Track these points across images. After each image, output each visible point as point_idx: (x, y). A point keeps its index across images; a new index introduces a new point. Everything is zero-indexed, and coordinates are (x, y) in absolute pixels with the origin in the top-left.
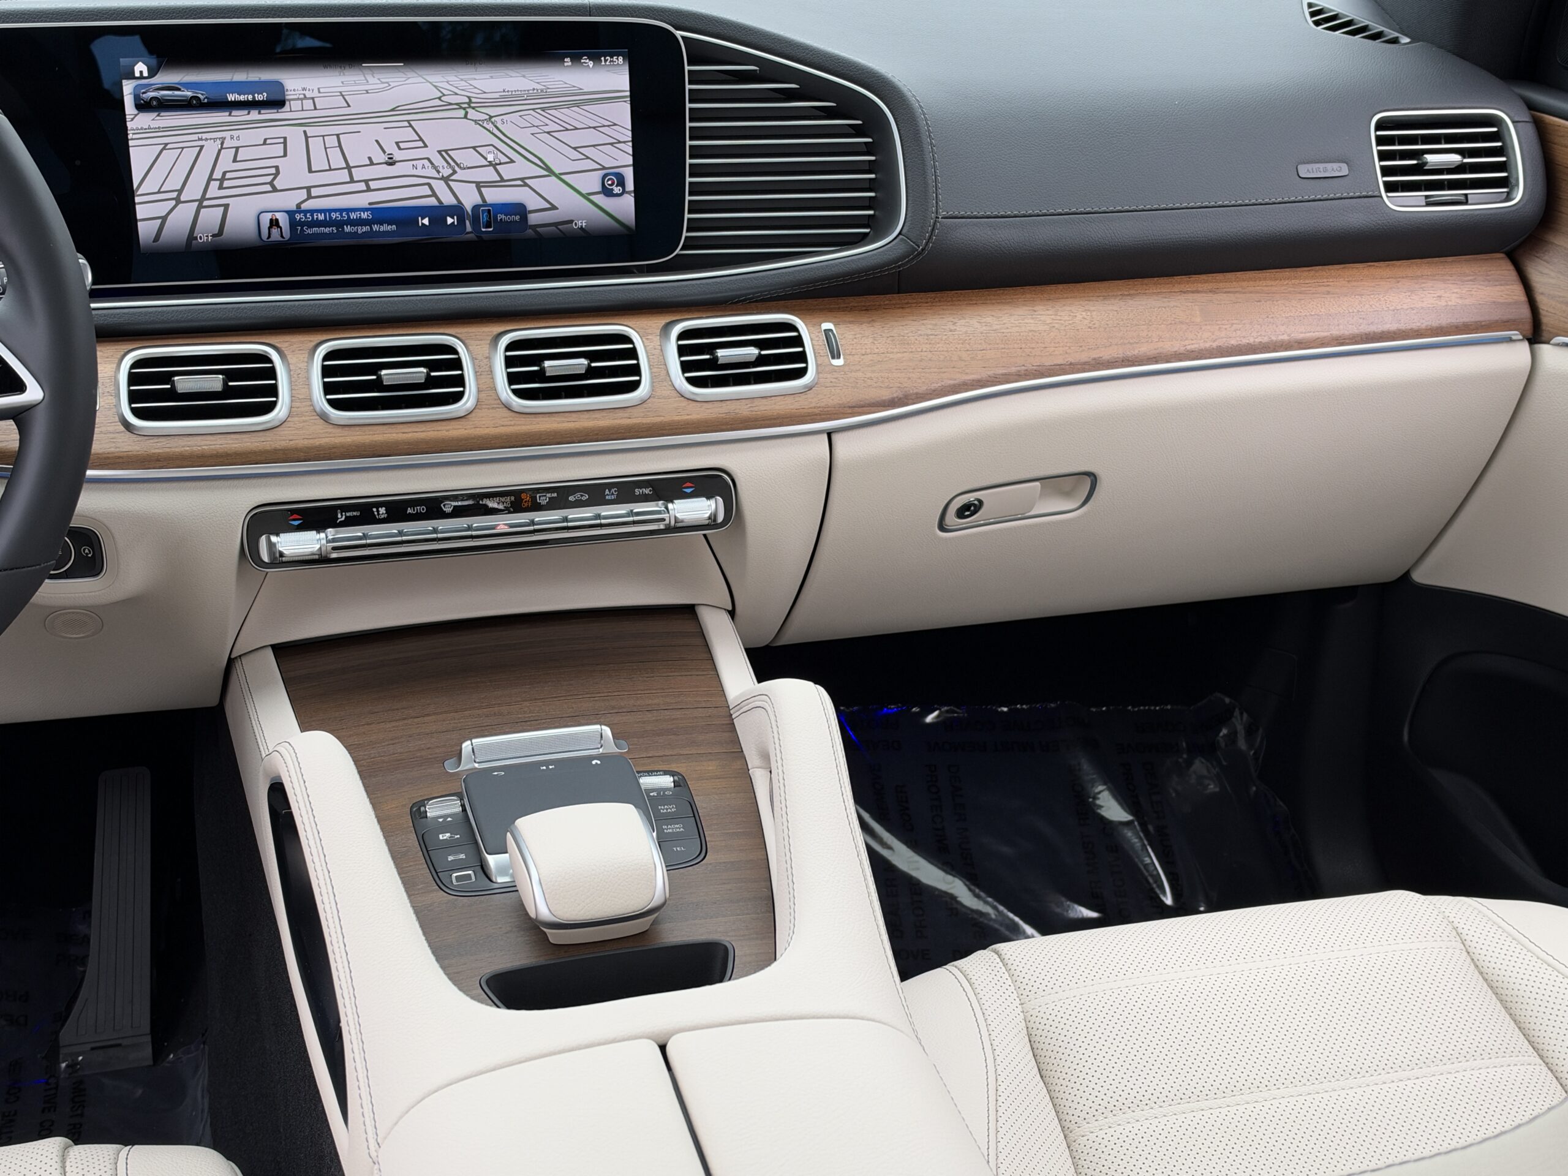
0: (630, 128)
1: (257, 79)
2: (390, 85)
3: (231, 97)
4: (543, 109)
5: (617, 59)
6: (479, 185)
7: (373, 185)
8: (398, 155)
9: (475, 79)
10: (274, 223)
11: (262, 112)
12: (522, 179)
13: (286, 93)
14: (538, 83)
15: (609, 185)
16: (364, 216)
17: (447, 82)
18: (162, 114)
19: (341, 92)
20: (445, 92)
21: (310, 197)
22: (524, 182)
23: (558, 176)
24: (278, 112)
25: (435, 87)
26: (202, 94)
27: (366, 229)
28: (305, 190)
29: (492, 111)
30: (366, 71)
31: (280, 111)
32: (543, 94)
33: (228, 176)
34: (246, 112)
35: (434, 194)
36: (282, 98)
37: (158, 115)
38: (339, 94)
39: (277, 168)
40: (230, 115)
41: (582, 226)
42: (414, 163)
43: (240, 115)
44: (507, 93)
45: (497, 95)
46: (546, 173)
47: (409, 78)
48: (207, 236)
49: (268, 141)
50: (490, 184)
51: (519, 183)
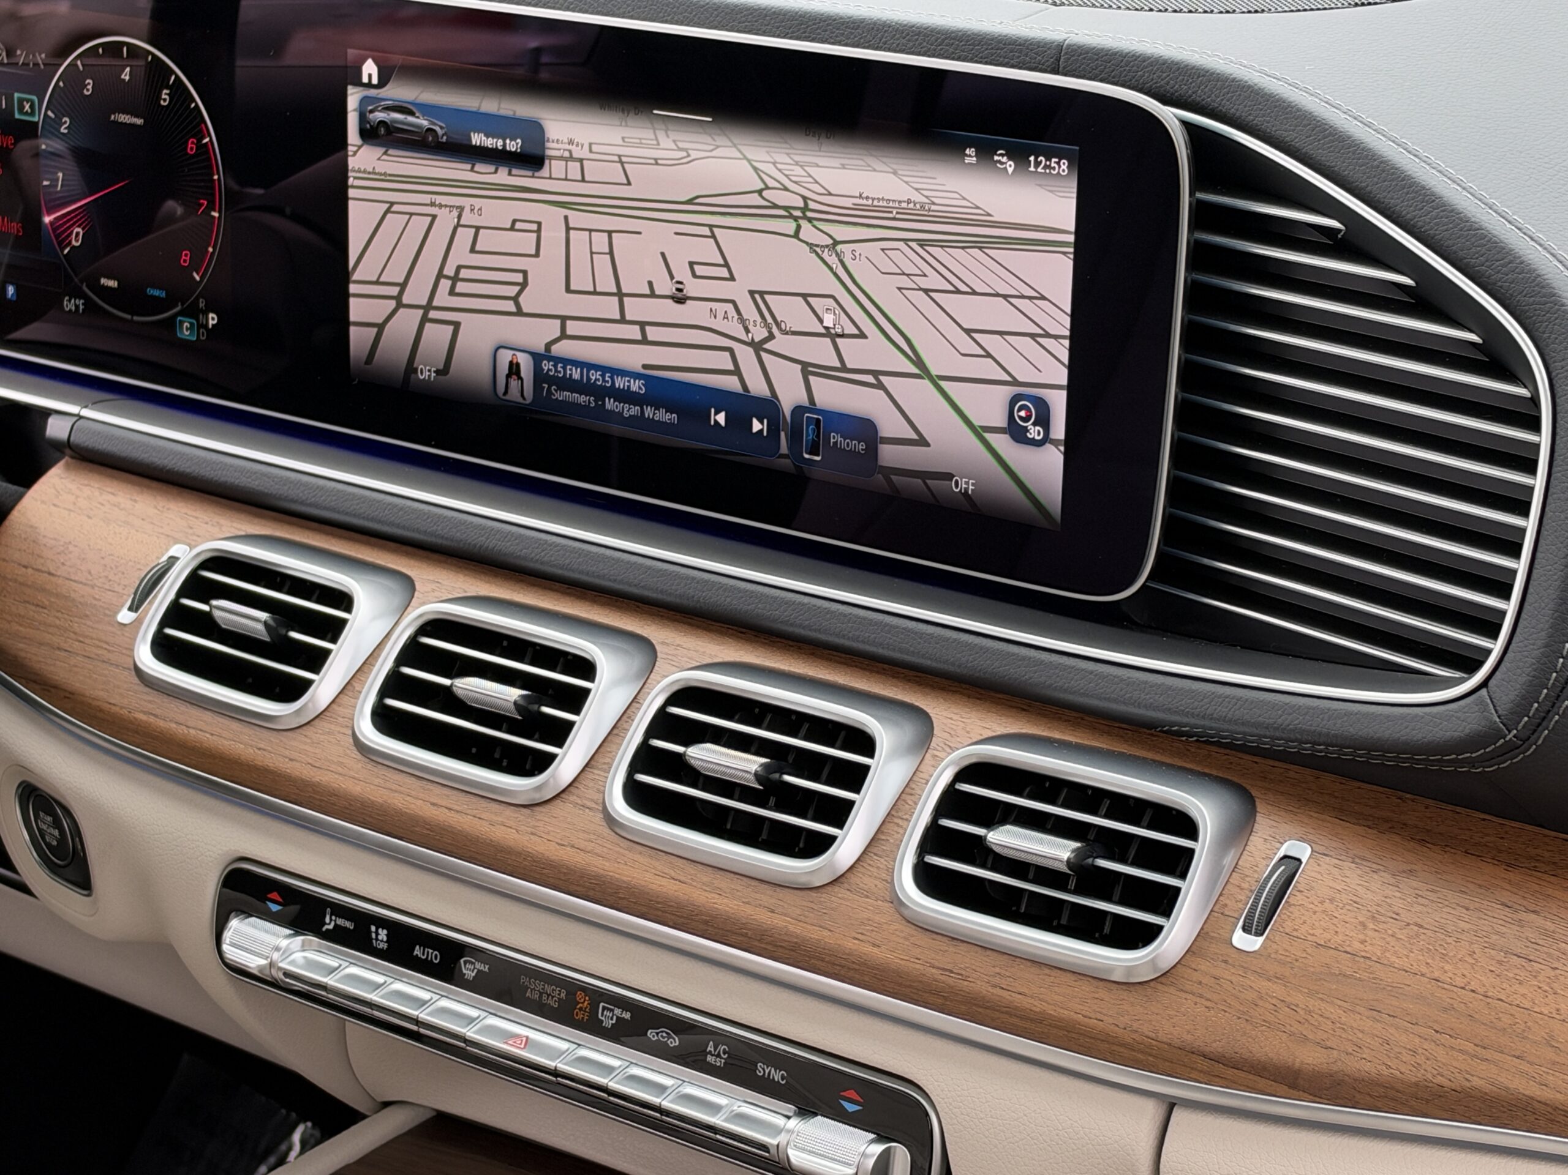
0: (1069, 310)
1: (510, 113)
2: (689, 156)
3: (477, 139)
4: (922, 243)
5: (1058, 163)
6: (808, 370)
7: (652, 333)
8: (692, 288)
9: (818, 166)
10: (514, 369)
11: (514, 171)
12: (876, 373)
13: (548, 145)
14: (917, 189)
15: (1021, 418)
16: (636, 386)
17: (774, 163)
18: (391, 152)
19: (619, 156)
20: (771, 183)
21: (564, 336)
22: (877, 379)
23: (935, 380)
24: (533, 177)
25: (756, 169)
26: (441, 128)
27: (635, 410)
28: (558, 322)
29: (841, 232)
30: (659, 125)
31: (536, 174)
32: (923, 213)
33: (464, 274)
34: (492, 168)
35: (737, 372)
36: (538, 152)
37: (385, 153)
38: (616, 158)
39: (525, 273)
40: (472, 170)
41: (966, 489)
42: (714, 305)
43: (485, 173)
44: (864, 202)
45: (848, 203)
46: (916, 371)
47: (718, 147)
48: (429, 371)
49: (518, 226)
50: (824, 371)
51: (870, 379)
